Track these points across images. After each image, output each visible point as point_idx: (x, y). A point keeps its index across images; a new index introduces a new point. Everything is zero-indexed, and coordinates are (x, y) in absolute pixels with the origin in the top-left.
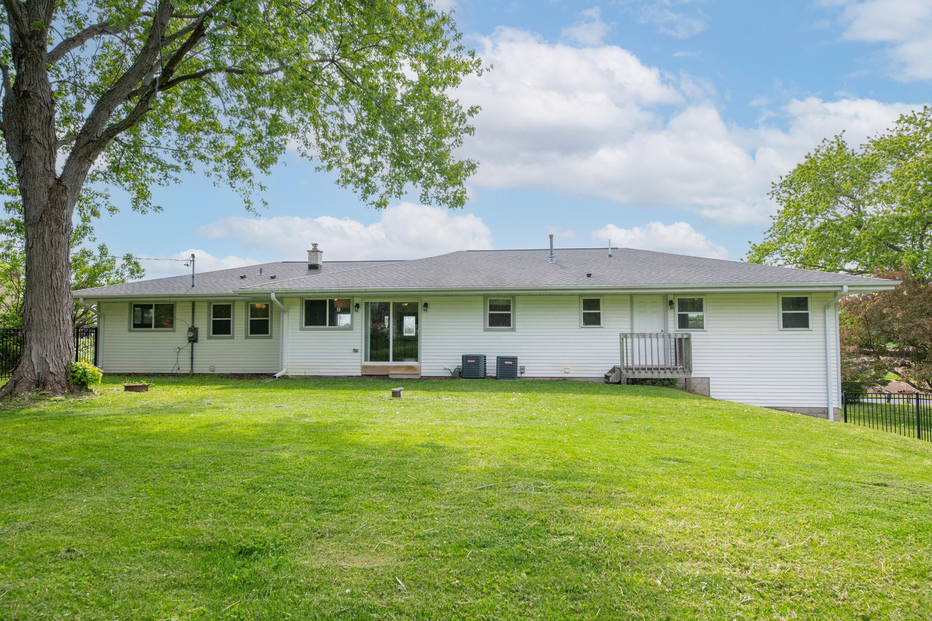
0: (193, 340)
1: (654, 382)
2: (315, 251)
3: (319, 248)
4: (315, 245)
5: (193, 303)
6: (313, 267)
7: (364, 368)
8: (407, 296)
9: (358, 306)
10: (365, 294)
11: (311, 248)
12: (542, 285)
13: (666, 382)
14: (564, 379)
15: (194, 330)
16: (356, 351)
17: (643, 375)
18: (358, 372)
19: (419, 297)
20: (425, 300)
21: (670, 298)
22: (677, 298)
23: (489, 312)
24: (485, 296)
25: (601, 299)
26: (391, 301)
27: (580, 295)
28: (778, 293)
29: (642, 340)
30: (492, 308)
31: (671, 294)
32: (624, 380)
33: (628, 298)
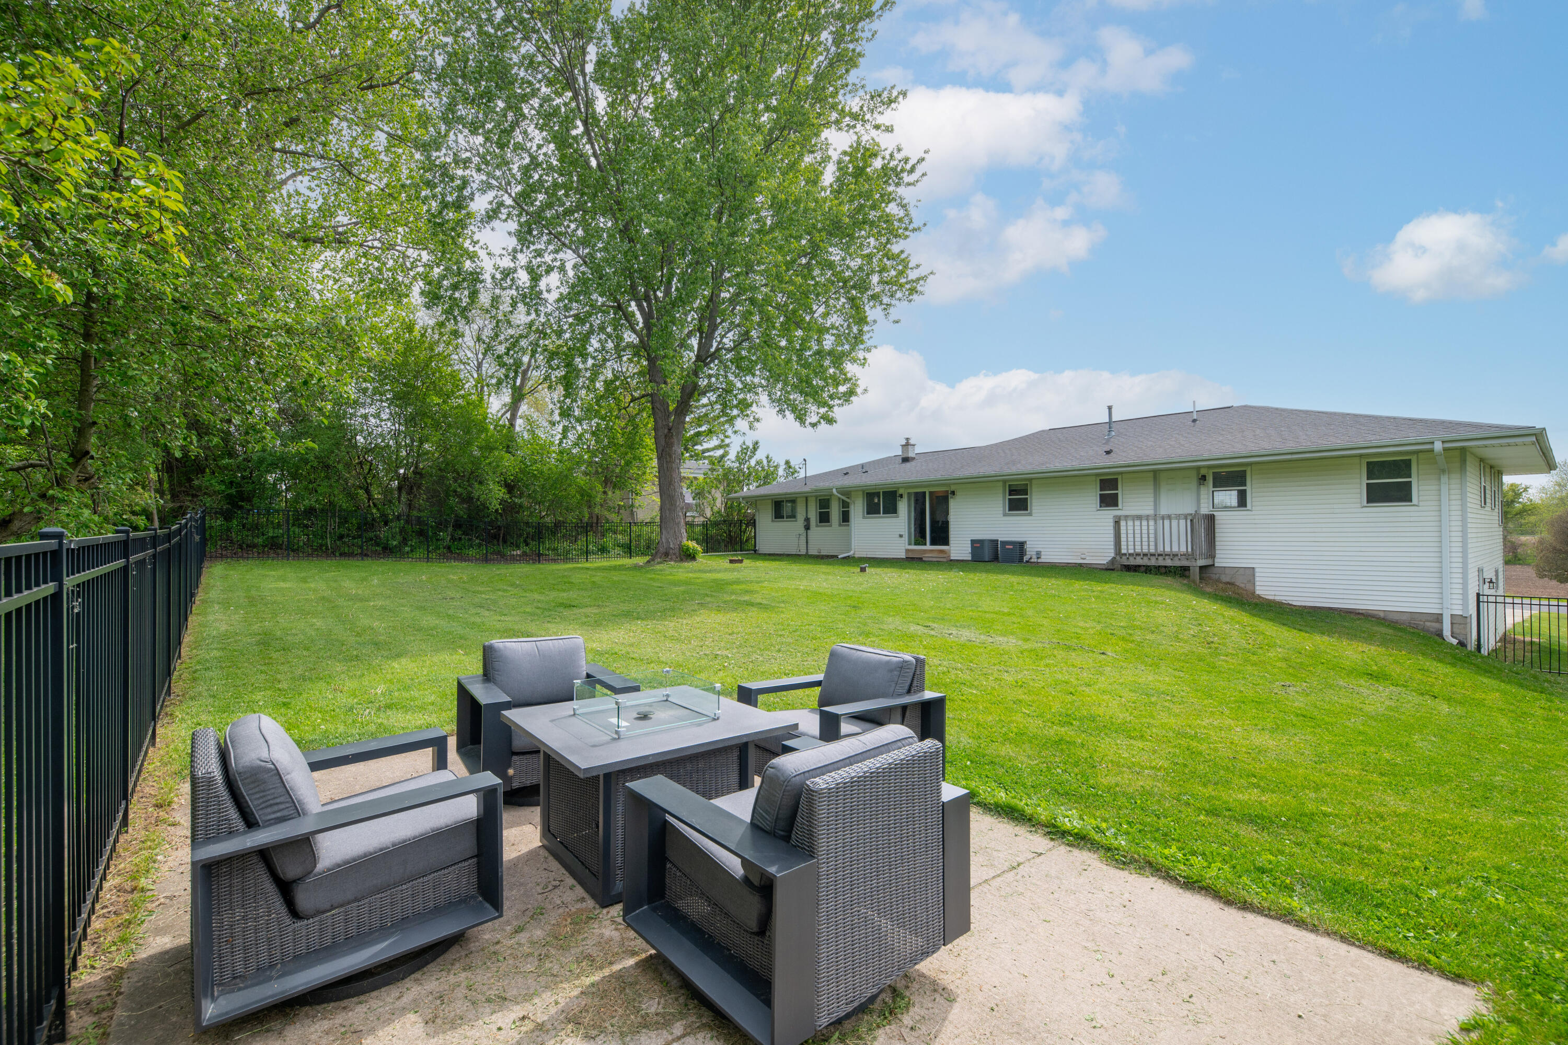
0: (807, 528)
1: (1148, 570)
2: (907, 445)
3: (911, 442)
4: (907, 439)
5: (807, 498)
6: (906, 460)
7: (907, 551)
8: (938, 485)
9: (901, 496)
10: (908, 485)
11: (904, 442)
12: (1052, 467)
13: (1163, 570)
14: (1081, 565)
15: (807, 520)
16: (901, 536)
17: (1139, 561)
18: (903, 555)
19: (949, 485)
20: (953, 488)
21: (1203, 472)
22: (1211, 471)
23: (1008, 497)
24: (1005, 482)
25: (1120, 478)
26: (927, 490)
27: (1097, 475)
28: (1361, 456)
29: (1137, 523)
30: (1011, 492)
31: (1204, 467)
32: (1117, 566)
33: (1151, 474)
